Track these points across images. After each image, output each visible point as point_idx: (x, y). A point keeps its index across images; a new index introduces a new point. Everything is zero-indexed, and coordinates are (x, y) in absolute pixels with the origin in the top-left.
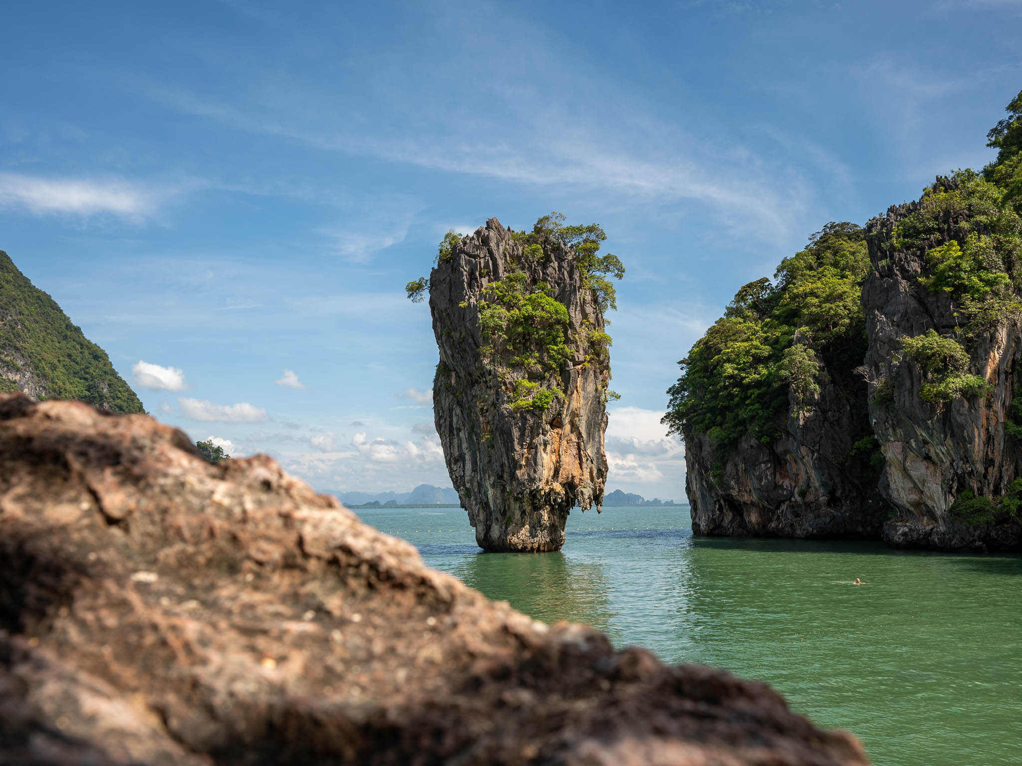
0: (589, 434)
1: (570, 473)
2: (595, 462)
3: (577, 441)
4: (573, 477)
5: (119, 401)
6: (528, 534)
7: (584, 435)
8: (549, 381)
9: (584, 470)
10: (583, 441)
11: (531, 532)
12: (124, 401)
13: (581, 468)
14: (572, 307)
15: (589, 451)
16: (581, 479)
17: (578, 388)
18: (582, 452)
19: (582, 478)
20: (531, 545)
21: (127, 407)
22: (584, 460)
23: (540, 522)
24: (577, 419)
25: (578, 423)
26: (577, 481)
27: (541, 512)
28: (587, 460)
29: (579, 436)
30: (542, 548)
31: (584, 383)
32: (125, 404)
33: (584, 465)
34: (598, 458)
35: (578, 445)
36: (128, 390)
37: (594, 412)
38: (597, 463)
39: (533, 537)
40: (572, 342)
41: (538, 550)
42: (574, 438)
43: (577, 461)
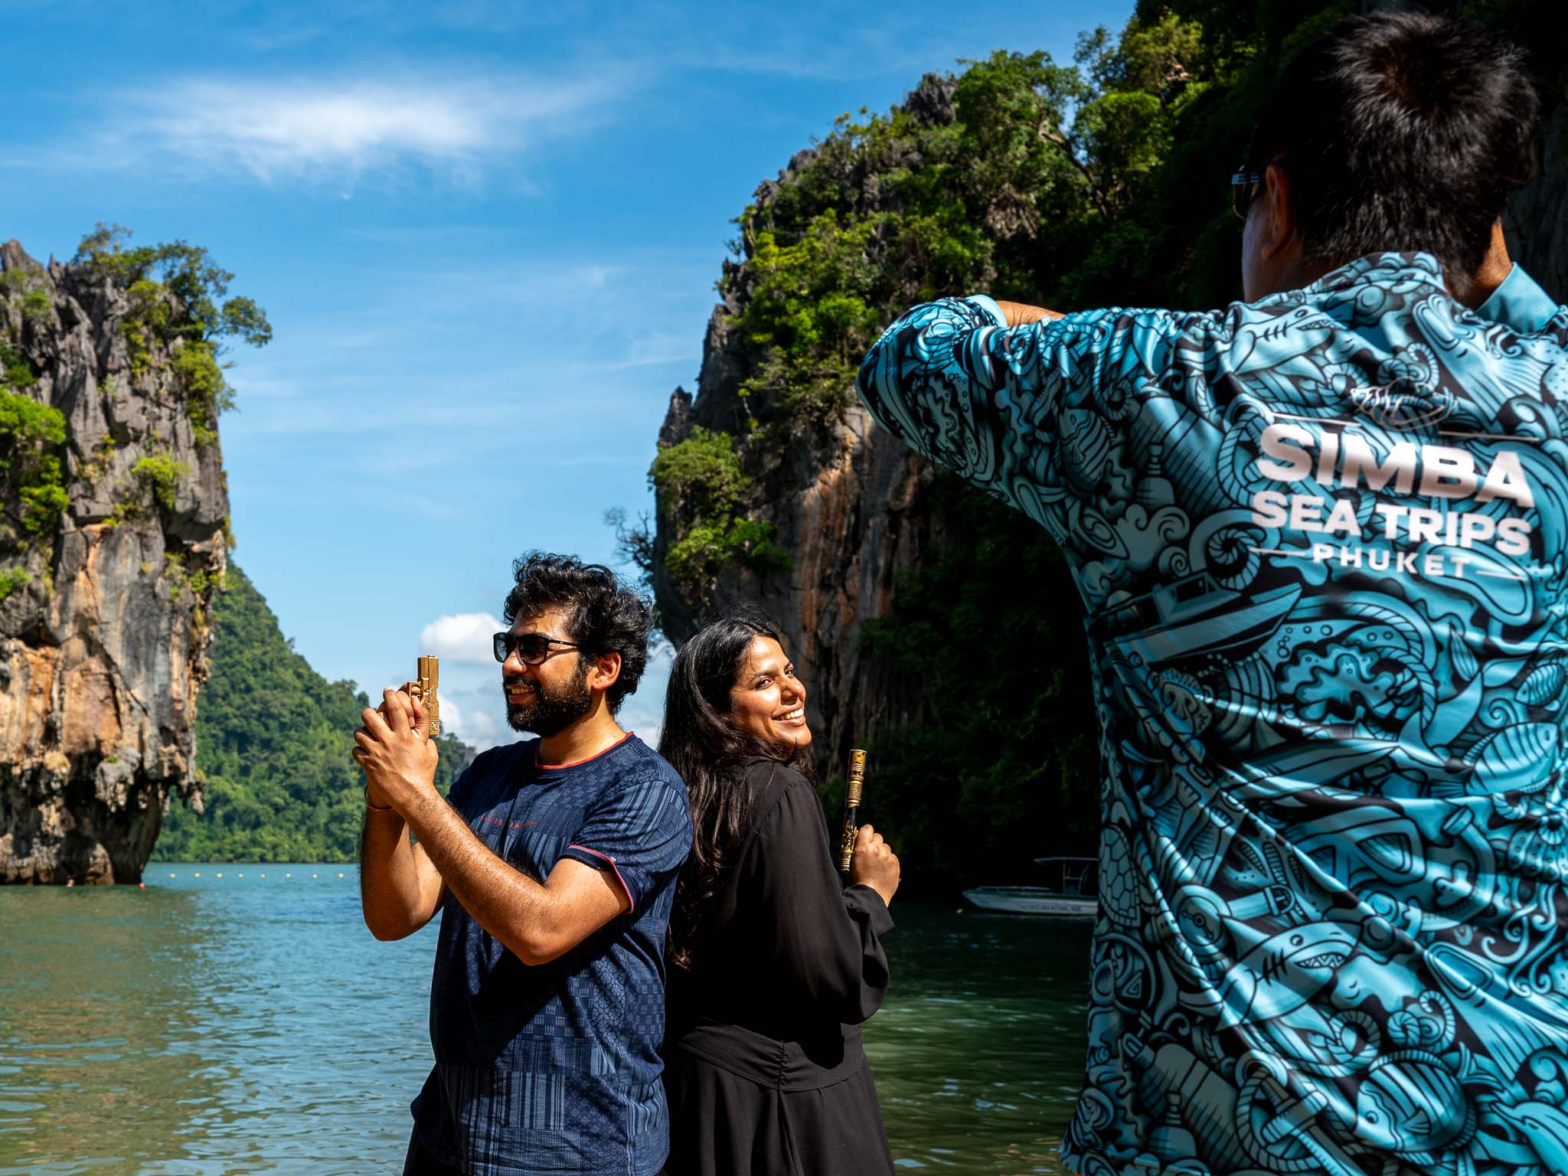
0: (135, 658)
1: (91, 733)
2: (151, 712)
3: (104, 670)
4: (99, 742)
5: (227, 613)
6: (10, 851)
7: (120, 659)
8: (26, 555)
9: (127, 727)
10: (118, 672)
11: (16, 846)
12: (239, 613)
13: (119, 722)
14: (78, 413)
15: (137, 692)
16: (115, 747)
17: (89, 570)
18: (118, 694)
19: (119, 743)
20: (16, 872)
21: (244, 628)
22: (124, 708)
23: (39, 828)
24: (94, 629)
25: (100, 637)
26: (106, 749)
27: (42, 808)
28: (131, 708)
29: (108, 661)
30: (43, 878)
31: (107, 559)
32: (238, 621)
33: (125, 719)
34: (159, 706)
35: (109, 678)
36: (247, 589)
37: (142, 613)
38: (157, 713)
39: (21, 856)
40: (76, 480)
41: (36, 880)
42: (96, 665)
43: (111, 711)
